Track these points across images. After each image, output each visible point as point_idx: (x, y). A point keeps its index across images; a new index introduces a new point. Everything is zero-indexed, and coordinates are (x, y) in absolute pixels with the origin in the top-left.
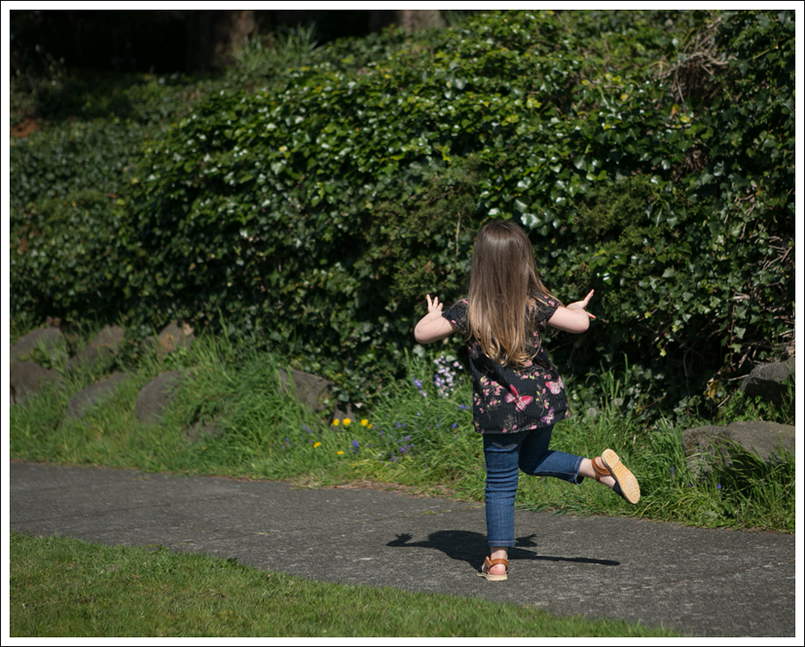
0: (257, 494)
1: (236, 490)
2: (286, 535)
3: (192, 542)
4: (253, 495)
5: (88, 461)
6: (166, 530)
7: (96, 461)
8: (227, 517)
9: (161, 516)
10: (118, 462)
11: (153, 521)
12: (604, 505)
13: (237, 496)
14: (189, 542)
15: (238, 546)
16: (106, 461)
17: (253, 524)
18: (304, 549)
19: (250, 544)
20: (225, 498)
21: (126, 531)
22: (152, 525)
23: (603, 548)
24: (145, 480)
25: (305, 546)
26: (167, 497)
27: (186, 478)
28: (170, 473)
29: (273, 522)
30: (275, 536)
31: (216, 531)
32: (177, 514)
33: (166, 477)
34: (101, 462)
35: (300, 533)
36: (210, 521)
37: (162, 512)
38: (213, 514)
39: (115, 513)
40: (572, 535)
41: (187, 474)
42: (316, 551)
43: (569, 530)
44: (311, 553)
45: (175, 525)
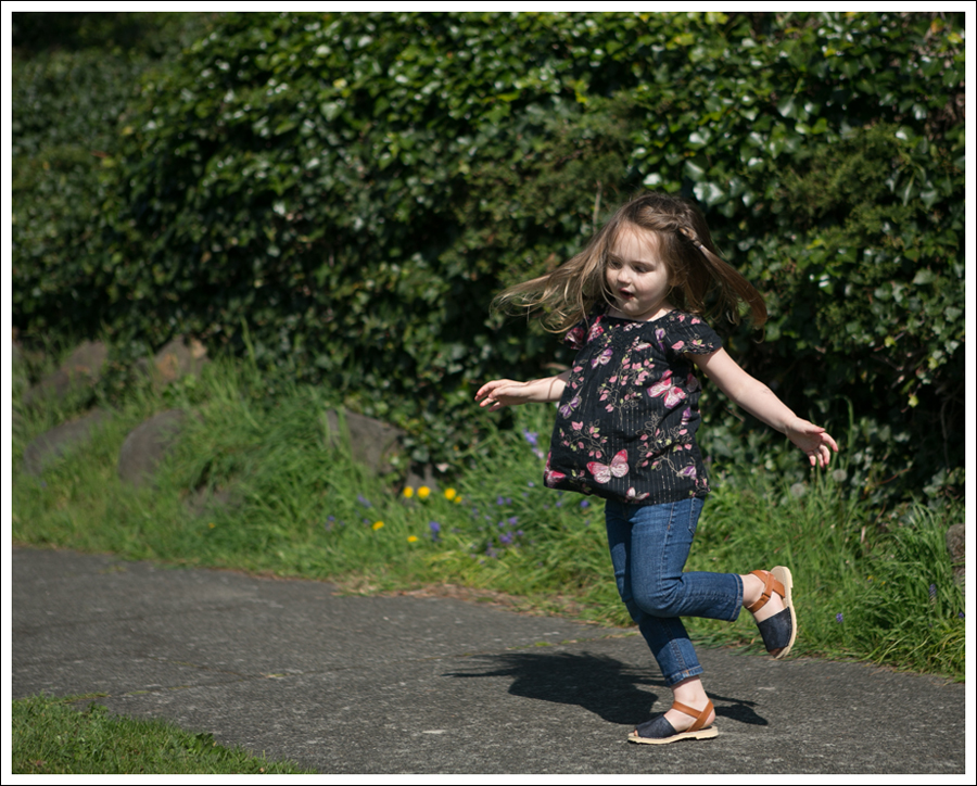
0: (279, 602)
1: (249, 595)
2: (311, 680)
3: (158, 689)
4: (273, 604)
5: (44, 540)
6: (124, 664)
7: (55, 540)
8: (225, 644)
9: (123, 638)
10: (86, 542)
11: (108, 647)
12: (820, 640)
13: (249, 605)
14: (152, 689)
15: (230, 699)
16: (69, 541)
17: (263, 658)
18: (335, 709)
19: (250, 696)
20: (229, 608)
21: (60, 663)
22: (105, 654)
23: (825, 722)
24: (120, 572)
25: (339, 702)
26: (143, 604)
27: (181, 571)
28: (158, 562)
29: (295, 654)
30: (293, 681)
31: (203, 668)
32: (148, 636)
33: (152, 569)
34: (60, 542)
35: (333, 676)
36: (196, 649)
37: (126, 631)
38: (205, 637)
39: (54, 629)
40: (772, 694)
41: (183, 565)
42: (354, 714)
43: (767, 684)
44: (346, 717)
45: (140, 656)
